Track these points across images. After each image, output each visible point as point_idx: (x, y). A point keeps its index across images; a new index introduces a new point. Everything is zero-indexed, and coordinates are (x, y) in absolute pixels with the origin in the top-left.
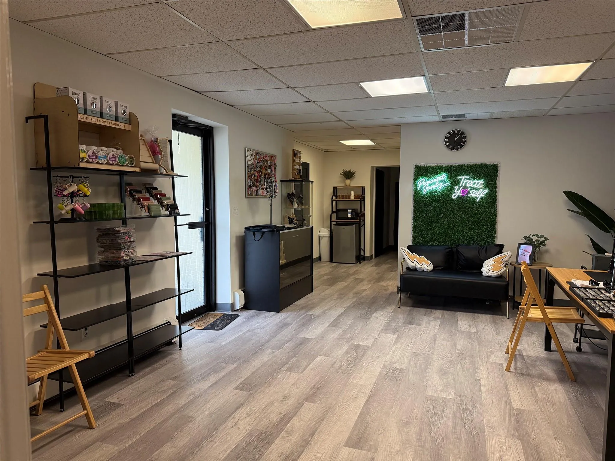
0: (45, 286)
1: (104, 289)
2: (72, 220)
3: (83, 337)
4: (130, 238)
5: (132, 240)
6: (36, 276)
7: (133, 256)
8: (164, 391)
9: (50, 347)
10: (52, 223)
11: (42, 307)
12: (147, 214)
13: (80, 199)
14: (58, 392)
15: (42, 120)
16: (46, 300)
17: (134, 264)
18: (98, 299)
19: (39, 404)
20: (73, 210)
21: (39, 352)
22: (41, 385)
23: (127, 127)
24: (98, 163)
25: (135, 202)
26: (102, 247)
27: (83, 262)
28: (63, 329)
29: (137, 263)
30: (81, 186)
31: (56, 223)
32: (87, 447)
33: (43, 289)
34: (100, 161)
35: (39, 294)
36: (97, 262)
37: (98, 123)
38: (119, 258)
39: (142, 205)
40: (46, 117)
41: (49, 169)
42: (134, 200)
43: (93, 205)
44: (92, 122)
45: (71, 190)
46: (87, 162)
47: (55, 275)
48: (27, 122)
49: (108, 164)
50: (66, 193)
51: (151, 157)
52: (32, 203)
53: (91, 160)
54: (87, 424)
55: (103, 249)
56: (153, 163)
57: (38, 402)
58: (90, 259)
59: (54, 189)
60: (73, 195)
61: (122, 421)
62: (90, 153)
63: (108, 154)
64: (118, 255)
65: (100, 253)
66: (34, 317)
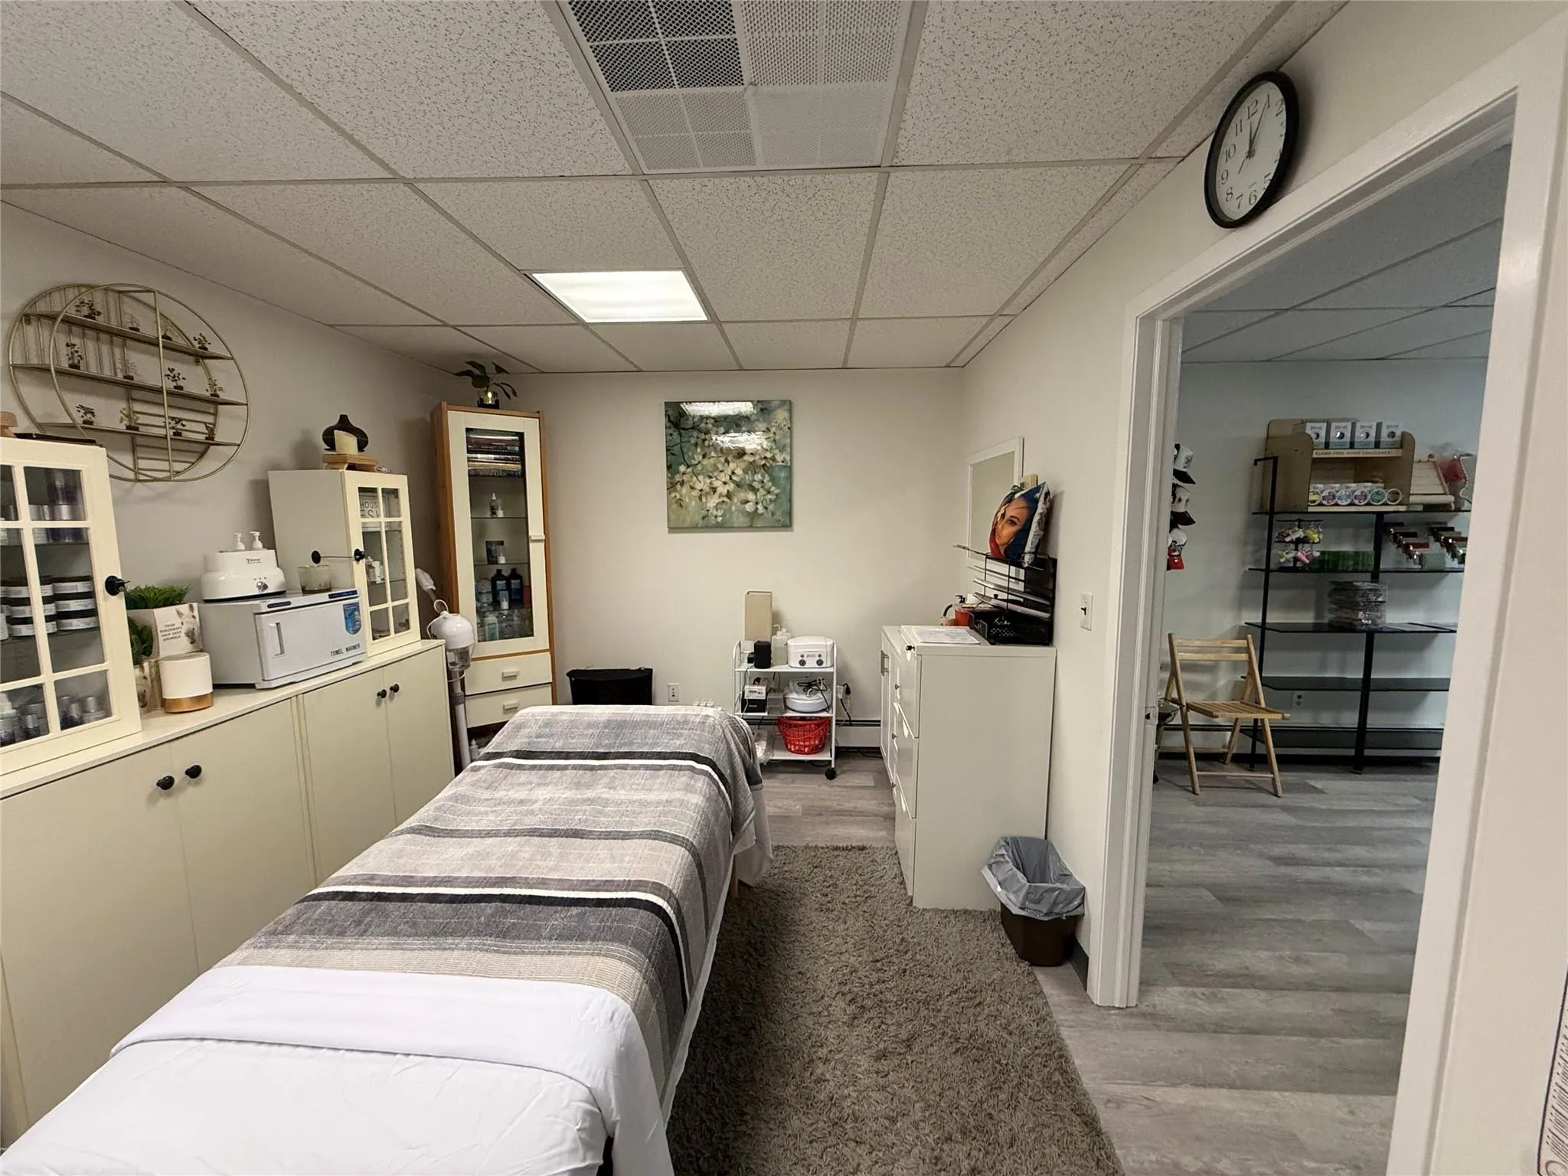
0: (1250, 636)
1: (1334, 657)
2: (1294, 570)
3: (1294, 705)
4: (1378, 597)
5: (1380, 599)
6: (1243, 624)
7: (1379, 621)
8: (1397, 805)
9: (1246, 698)
10: (1267, 571)
11: (1244, 657)
12: (1418, 567)
13: (1307, 547)
14: (1249, 751)
15: (1272, 461)
16: (1247, 650)
17: (1380, 631)
18: (1323, 666)
19: (1227, 753)
20: (1296, 559)
21: (1233, 700)
22: (1232, 735)
23: (1394, 453)
24: (1336, 505)
25: (1400, 549)
26: (1335, 604)
27: (1307, 618)
28: (1262, 685)
29: (1384, 630)
30: (1309, 532)
31: (1273, 571)
32: (1262, 806)
33: (1246, 638)
34: (1339, 502)
35: (1242, 643)
36: (1326, 621)
37: (1346, 456)
38: (1354, 620)
39: (1409, 554)
40: (1275, 459)
41: (1271, 513)
42: (1399, 546)
43: (1323, 553)
44: (1335, 456)
45: (1294, 537)
46: (1321, 504)
47: (1263, 626)
48: (1255, 464)
49: (1352, 504)
50: (1288, 539)
51: (1442, 484)
52: (1250, 548)
53: (1325, 502)
54: (1272, 790)
55: (1334, 606)
56: (1445, 494)
57: (1226, 750)
58: (1318, 615)
59: (1275, 534)
60: (1298, 542)
61: (1317, 805)
62: (1325, 493)
63: (1353, 492)
64: (1353, 616)
65: (1330, 611)
66: (1235, 665)
